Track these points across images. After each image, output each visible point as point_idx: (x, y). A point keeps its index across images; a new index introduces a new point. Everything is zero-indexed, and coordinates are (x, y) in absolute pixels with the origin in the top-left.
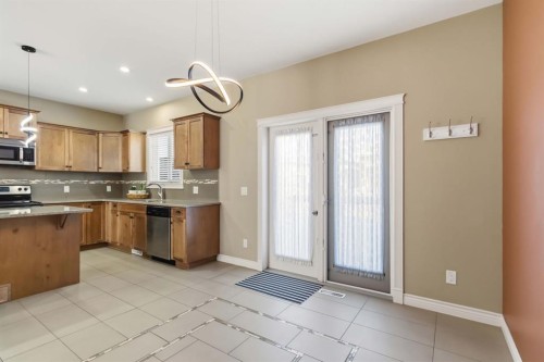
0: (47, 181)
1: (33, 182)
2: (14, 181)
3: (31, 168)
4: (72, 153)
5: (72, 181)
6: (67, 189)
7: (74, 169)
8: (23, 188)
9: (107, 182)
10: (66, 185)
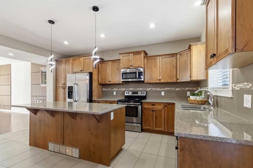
0: (154, 89)
1: (148, 89)
2: (141, 89)
3: (143, 82)
5: (166, 89)
6: (163, 94)
7: (162, 81)
8: (143, 92)
9: (187, 89)
10: (162, 91)
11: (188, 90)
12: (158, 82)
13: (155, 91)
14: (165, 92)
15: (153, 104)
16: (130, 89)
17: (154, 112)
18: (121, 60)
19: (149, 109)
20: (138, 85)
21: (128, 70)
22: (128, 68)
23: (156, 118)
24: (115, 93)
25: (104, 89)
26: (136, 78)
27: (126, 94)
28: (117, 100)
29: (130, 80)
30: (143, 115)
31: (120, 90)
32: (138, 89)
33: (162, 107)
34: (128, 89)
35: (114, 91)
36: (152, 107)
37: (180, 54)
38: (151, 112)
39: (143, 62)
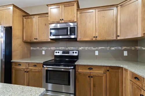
0: (86, 48)
1: (80, 49)
2: (72, 48)
3: (75, 40)
4: (97, 26)
5: (100, 48)
6: (97, 53)
7: (98, 39)
8: (75, 52)
9: (124, 48)
10: (96, 50)
11: (125, 50)
12: (94, 39)
13: (88, 50)
14: (100, 51)
15: (90, 68)
16: (60, 48)
17: (92, 79)
18: (49, 14)
19: (84, 75)
20: (69, 43)
21: (58, 25)
22: (58, 23)
23: (94, 86)
24: (44, 53)
25: (32, 48)
26: (67, 35)
27: (55, 54)
28: (42, 62)
29: (61, 37)
30: (77, 82)
31: (49, 49)
32: (69, 48)
33: (102, 72)
34: (58, 48)
35: (44, 50)
36: (88, 71)
37: (121, 6)
38: (88, 78)
39: (76, 15)
